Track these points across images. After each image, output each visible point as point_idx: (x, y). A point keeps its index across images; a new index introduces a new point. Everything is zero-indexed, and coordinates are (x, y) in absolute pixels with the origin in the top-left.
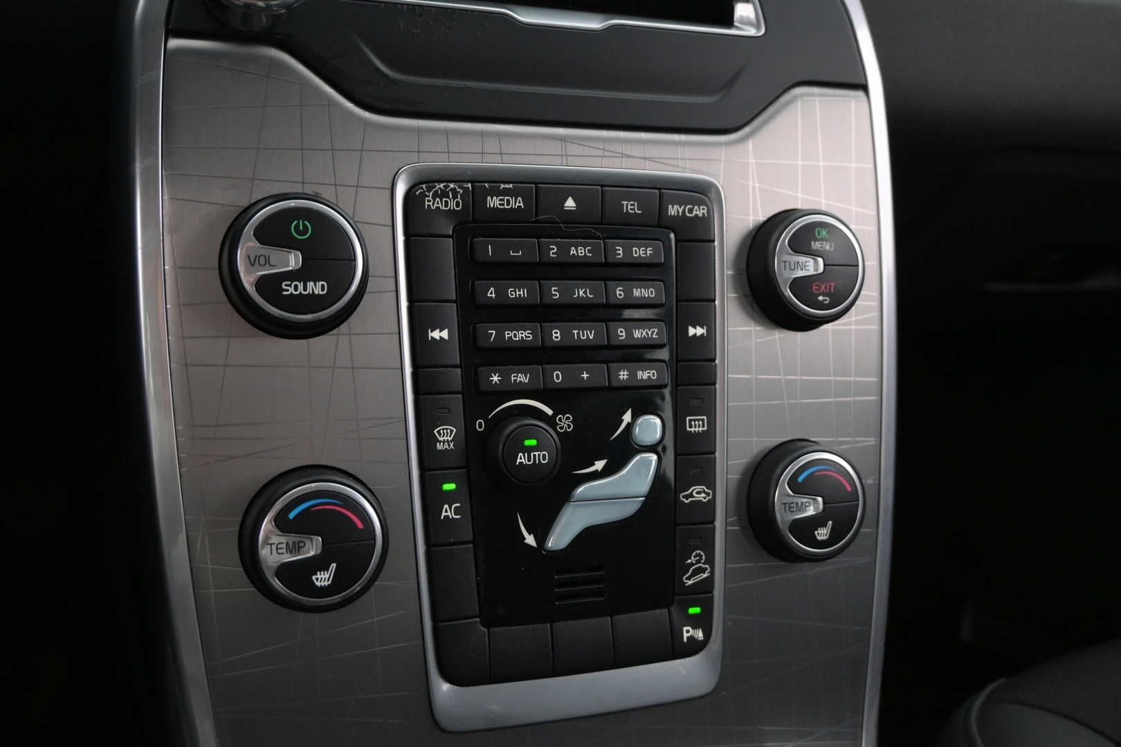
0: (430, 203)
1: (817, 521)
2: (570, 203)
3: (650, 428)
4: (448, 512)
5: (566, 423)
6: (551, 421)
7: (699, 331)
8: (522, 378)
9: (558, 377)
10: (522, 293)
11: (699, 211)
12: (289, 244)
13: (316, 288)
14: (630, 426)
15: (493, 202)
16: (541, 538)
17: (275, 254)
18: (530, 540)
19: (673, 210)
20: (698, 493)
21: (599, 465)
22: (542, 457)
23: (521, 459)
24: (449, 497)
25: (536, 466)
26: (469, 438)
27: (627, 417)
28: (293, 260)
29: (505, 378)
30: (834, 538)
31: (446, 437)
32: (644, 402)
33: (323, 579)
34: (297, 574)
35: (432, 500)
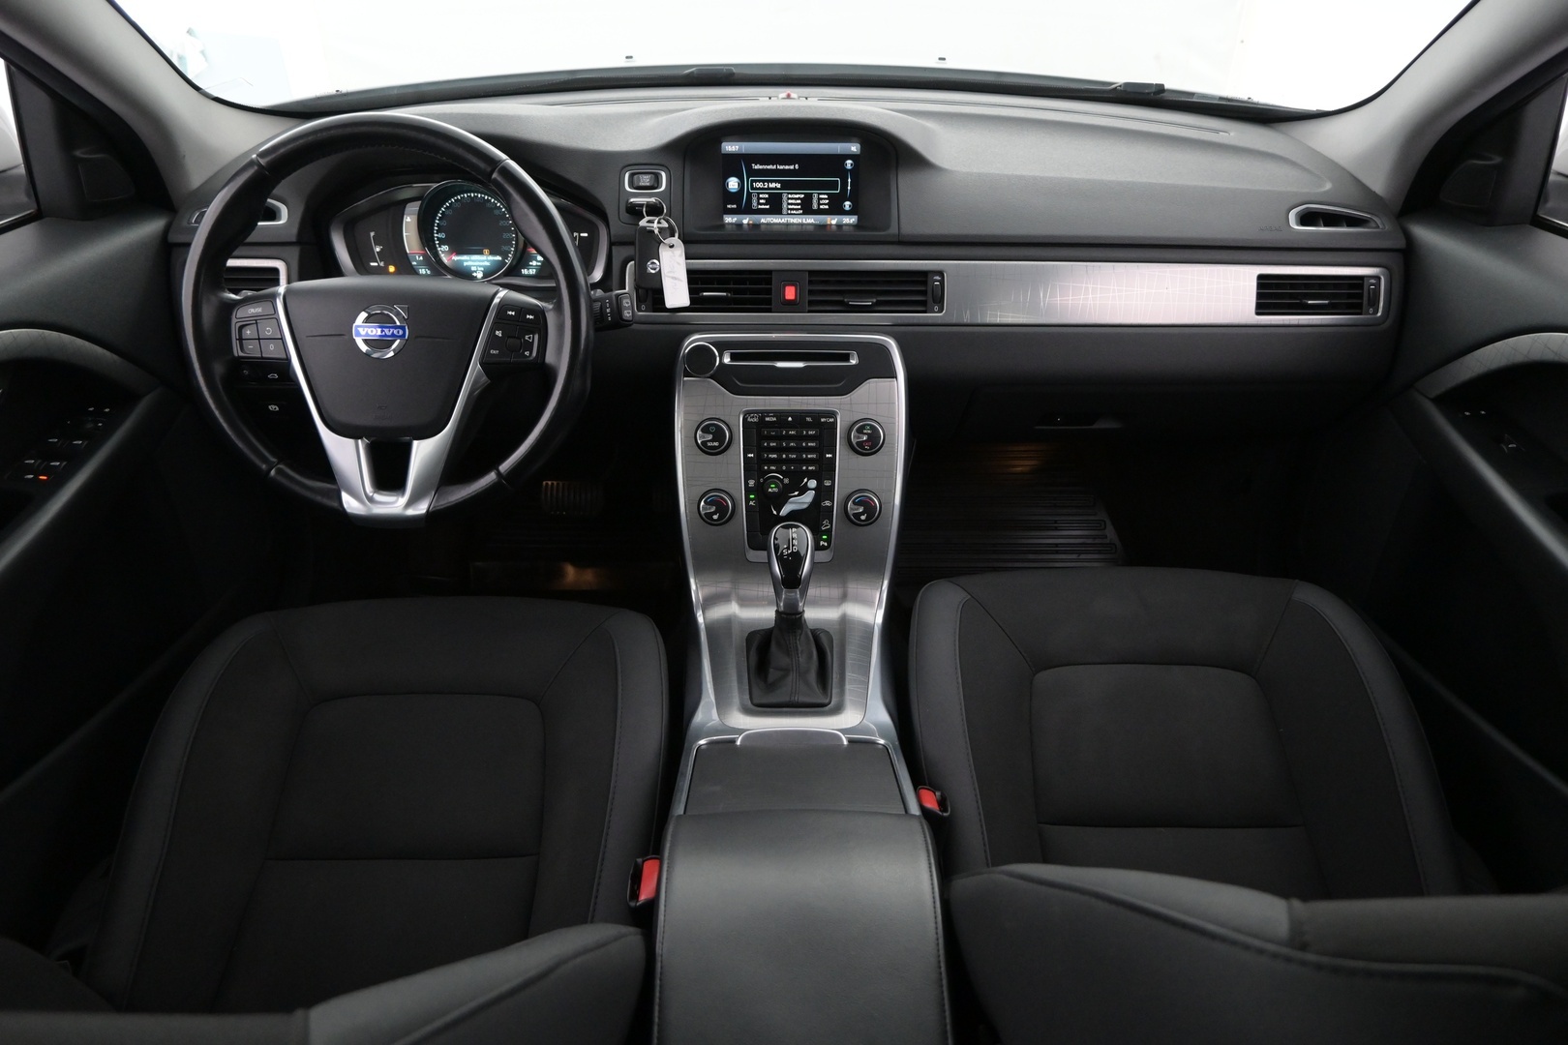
0: (749, 420)
1: (862, 514)
2: (790, 419)
3: (813, 484)
4: (751, 503)
5: (786, 481)
6: (782, 481)
7: (830, 456)
8: (773, 468)
9: (784, 468)
10: (775, 444)
11: (832, 420)
12: (709, 432)
13: (716, 444)
14: (806, 483)
15: (767, 419)
16: (778, 512)
17: (706, 435)
18: (775, 512)
19: (822, 420)
20: (828, 503)
21: (796, 493)
22: (776, 490)
23: (770, 490)
24: (752, 500)
25: (774, 492)
26: (758, 483)
27: (806, 480)
28: (710, 437)
29: (769, 468)
30: (867, 519)
31: (752, 483)
32: (811, 475)
33: (715, 517)
34: (709, 515)
35: (748, 500)
